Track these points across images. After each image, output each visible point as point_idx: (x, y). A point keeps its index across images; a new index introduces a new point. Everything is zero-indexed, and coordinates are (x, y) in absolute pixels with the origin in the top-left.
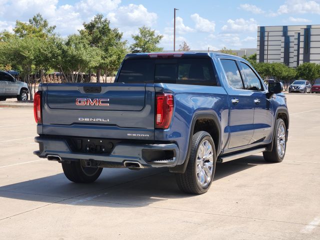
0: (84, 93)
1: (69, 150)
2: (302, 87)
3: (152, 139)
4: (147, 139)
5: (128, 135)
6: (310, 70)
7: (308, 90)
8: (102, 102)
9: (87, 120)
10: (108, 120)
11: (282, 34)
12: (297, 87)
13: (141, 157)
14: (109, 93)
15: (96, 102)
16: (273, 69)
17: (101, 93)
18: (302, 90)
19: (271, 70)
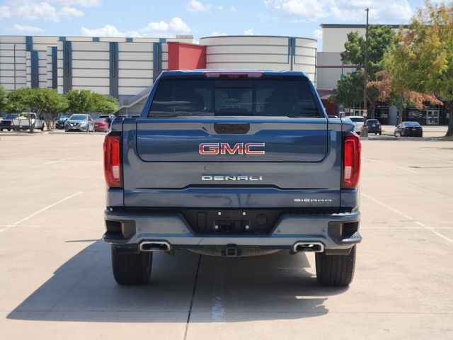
0: (215, 133)
1: (188, 231)
2: (84, 123)
3: (337, 205)
4: (328, 205)
5: (296, 200)
6: (84, 100)
7: (91, 128)
8: (252, 149)
9: (218, 179)
10: (261, 179)
11: (25, 48)
12: (77, 124)
13: (326, 234)
14: (263, 133)
15: (240, 148)
16: (47, 98)
17: (249, 133)
18: (84, 128)
19: (43, 99)
